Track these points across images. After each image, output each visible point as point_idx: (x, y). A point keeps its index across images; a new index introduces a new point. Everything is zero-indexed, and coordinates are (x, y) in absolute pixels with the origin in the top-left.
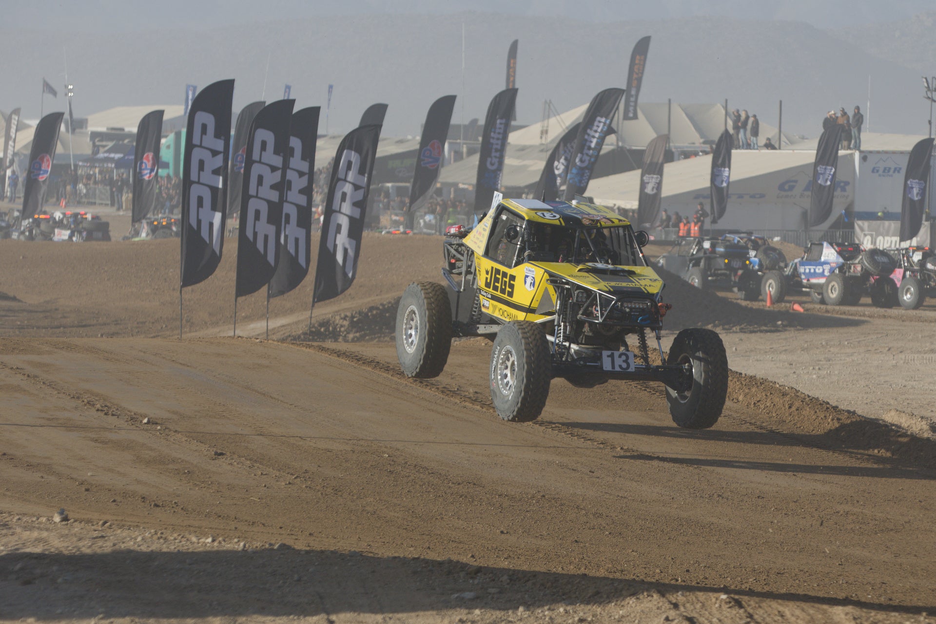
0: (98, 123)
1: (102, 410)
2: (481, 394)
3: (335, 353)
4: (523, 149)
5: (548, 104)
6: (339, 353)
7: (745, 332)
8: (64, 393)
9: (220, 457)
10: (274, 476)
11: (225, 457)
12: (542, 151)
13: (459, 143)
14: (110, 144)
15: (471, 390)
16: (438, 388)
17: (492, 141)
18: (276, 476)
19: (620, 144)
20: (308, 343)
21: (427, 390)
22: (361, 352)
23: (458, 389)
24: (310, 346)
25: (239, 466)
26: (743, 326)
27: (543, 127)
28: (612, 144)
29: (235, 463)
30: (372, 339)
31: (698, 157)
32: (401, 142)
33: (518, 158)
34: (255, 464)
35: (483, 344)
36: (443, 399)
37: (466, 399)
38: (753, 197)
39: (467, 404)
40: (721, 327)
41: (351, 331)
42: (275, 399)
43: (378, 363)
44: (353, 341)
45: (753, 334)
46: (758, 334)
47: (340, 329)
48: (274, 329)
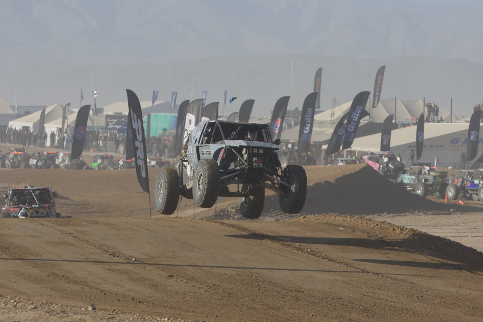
0: (109, 111)
1: (112, 254)
2: (302, 246)
3: (229, 225)
4: (322, 122)
5: (334, 100)
7: (434, 215)
8: (93, 246)
9: (171, 278)
10: (198, 287)
11: (174, 277)
12: (332, 123)
13: (290, 120)
14: (115, 121)
15: (297, 244)
16: (280, 243)
17: (306, 118)
19: (371, 120)
20: (215, 220)
21: (275, 244)
22: (241, 225)
23: (290, 243)
24: (216, 222)
25: (181, 282)
26: (433, 211)
27: (332, 111)
28: (367, 120)
29: (179, 281)
31: (410, 126)
32: (261, 119)
33: (320, 127)
34: (189, 281)
35: (303, 221)
36: (283, 248)
37: (294, 249)
38: (437, 146)
39: (295, 251)
40: (422, 212)
41: (236, 214)
42: (198, 248)
43: (250, 230)
44: (237, 219)
45: (438, 216)
46: (441, 215)
47: (231, 213)
48: (197, 214)
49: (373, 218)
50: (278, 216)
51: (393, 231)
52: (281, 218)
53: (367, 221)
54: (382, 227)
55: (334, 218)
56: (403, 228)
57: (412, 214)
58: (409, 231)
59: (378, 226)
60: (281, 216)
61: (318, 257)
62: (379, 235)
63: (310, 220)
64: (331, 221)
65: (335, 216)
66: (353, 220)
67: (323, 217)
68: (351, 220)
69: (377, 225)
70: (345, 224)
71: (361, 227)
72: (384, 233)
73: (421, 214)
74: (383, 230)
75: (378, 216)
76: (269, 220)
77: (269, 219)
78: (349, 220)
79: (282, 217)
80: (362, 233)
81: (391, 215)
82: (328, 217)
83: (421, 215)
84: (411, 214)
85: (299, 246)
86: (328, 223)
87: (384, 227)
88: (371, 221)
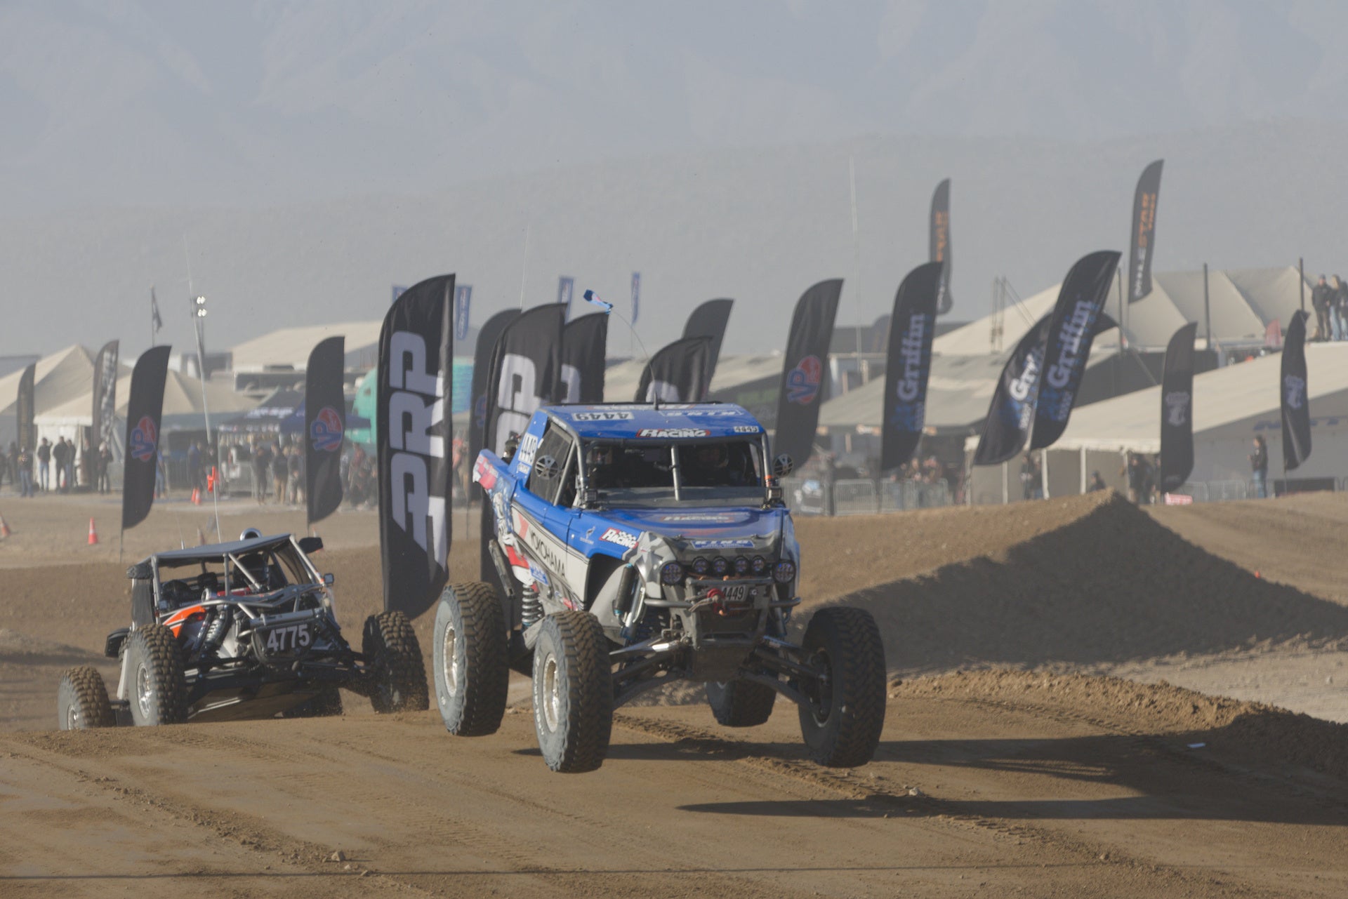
0: (250, 360)
1: (251, 843)
2: (888, 779)
3: (641, 724)
4: (962, 362)
5: (1001, 283)
6: (647, 725)
8: (187, 817)
12: (995, 363)
13: (855, 359)
14: (271, 393)
15: (869, 774)
16: (816, 775)
17: (904, 352)
19: (1126, 344)
21: (797, 779)
22: (685, 721)
23: (848, 774)
27: (994, 323)
28: (1113, 346)
31: (1258, 359)
32: (756, 362)
33: (955, 377)
36: (823, 792)
37: (863, 791)
40: (1307, 644)
42: (542, 807)
44: (683, 702)
49: (1125, 674)
51: (1194, 712)
53: (1104, 687)
54: (1157, 703)
55: (995, 682)
56: (1227, 703)
57: (1273, 654)
58: (1246, 712)
59: (1141, 699)
62: (1146, 731)
63: (914, 692)
64: (987, 690)
65: (998, 673)
66: (1059, 683)
67: (958, 681)
68: (1051, 685)
69: (1140, 697)
70: (1031, 697)
71: (1087, 705)
72: (1163, 724)
73: (1302, 652)
74: (1159, 712)
75: (1158, 663)
78: (1046, 685)
81: (1203, 660)
82: (977, 679)
83: (1304, 655)
84: (1270, 651)
85: (881, 783)
86: (975, 700)
87: (1164, 703)
88: (1118, 686)
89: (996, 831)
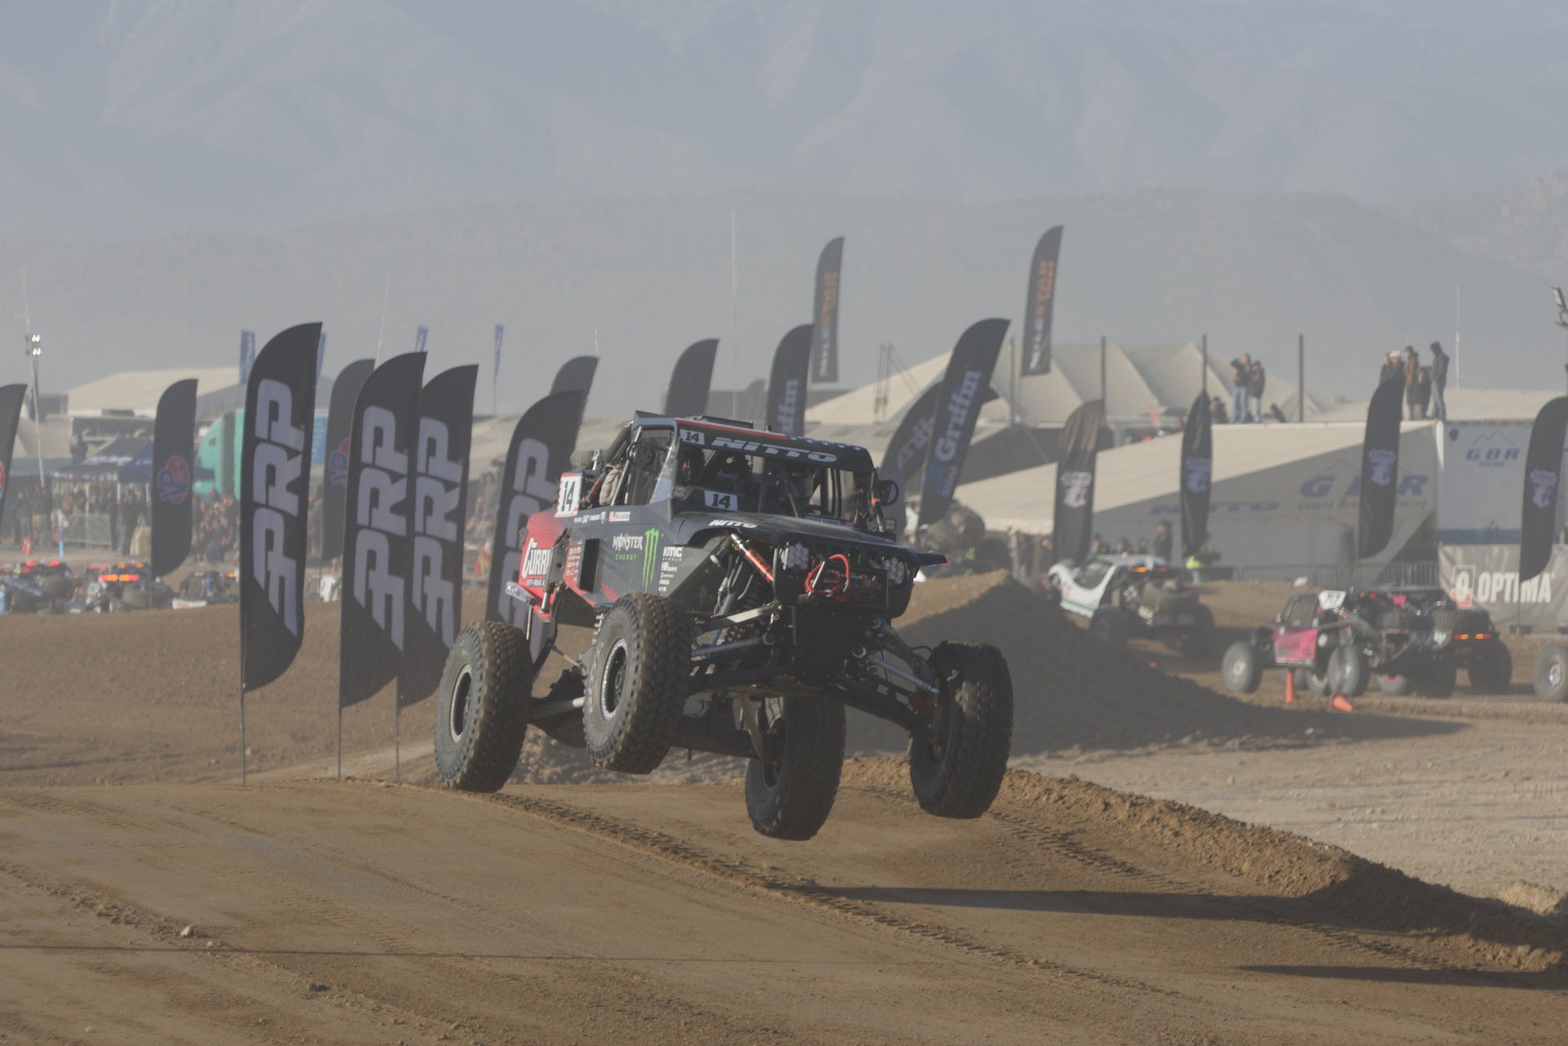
0: (86, 404)
1: (108, 915)
2: (782, 870)
3: (520, 803)
4: (844, 431)
5: (888, 350)
6: (527, 804)
7: (1249, 750)
8: (39, 886)
9: (320, 994)
10: (417, 1025)
11: (330, 993)
12: (879, 434)
14: (110, 440)
15: (764, 864)
16: (705, 863)
18: (421, 1025)
19: (1018, 419)
21: (686, 866)
22: (566, 802)
23: (741, 863)
25: (355, 1008)
26: (1244, 738)
27: (879, 391)
28: (1002, 420)
29: (348, 1004)
30: (585, 778)
31: (1156, 440)
34: (384, 1006)
36: (715, 880)
37: (756, 881)
38: (1256, 507)
39: (758, 889)
40: (1205, 742)
41: (547, 763)
42: (415, 887)
43: (597, 819)
44: (551, 781)
45: (1263, 754)
46: (1273, 752)
47: (527, 759)
48: (409, 763)
49: (1032, 766)
50: (694, 768)
51: (1105, 810)
52: (704, 773)
53: (1011, 779)
54: (1066, 799)
55: (894, 771)
56: (1140, 801)
57: (1171, 751)
58: (1161, 812)
59: (1049, 794)
60: (706, 765)
61: (839, 907)
62: (1054, 827)
64: (886, 779)
65: (898, 761)
67: (856, 768)
69: (1048, 791)
72: (1073, 821)
73: (1202, 750)
74: (1068, 808)
75: (1049, 757)
76: (663, 782)
77: (663, 777)
79: (708, 771)
80: (996, 822)
81: (1096, 754)
82: (875, 767)
83: (1203, 753)
84: (1168, 748)
85: (774, 873)
86: (874, 789)
87: (1073, 800)
88: (1025, 779)
89: (896, 928)
